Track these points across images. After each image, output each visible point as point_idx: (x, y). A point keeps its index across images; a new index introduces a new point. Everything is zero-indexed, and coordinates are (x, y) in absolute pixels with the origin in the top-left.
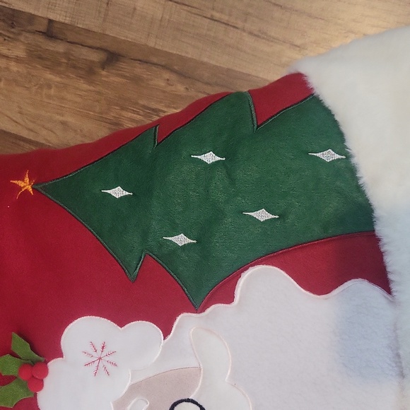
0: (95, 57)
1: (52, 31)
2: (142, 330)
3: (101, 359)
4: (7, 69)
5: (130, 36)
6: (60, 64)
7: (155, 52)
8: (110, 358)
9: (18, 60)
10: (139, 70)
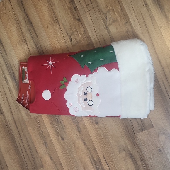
0: (77, 18)
1: (75, 8)
2: (84, 76)
3: (77, 81)
4: (66, 6)
5: (84, 20)
6: (72, 13)
7: (85, 25)
8: (78, 81)
9: (68, 7)
10: (81, 25)
